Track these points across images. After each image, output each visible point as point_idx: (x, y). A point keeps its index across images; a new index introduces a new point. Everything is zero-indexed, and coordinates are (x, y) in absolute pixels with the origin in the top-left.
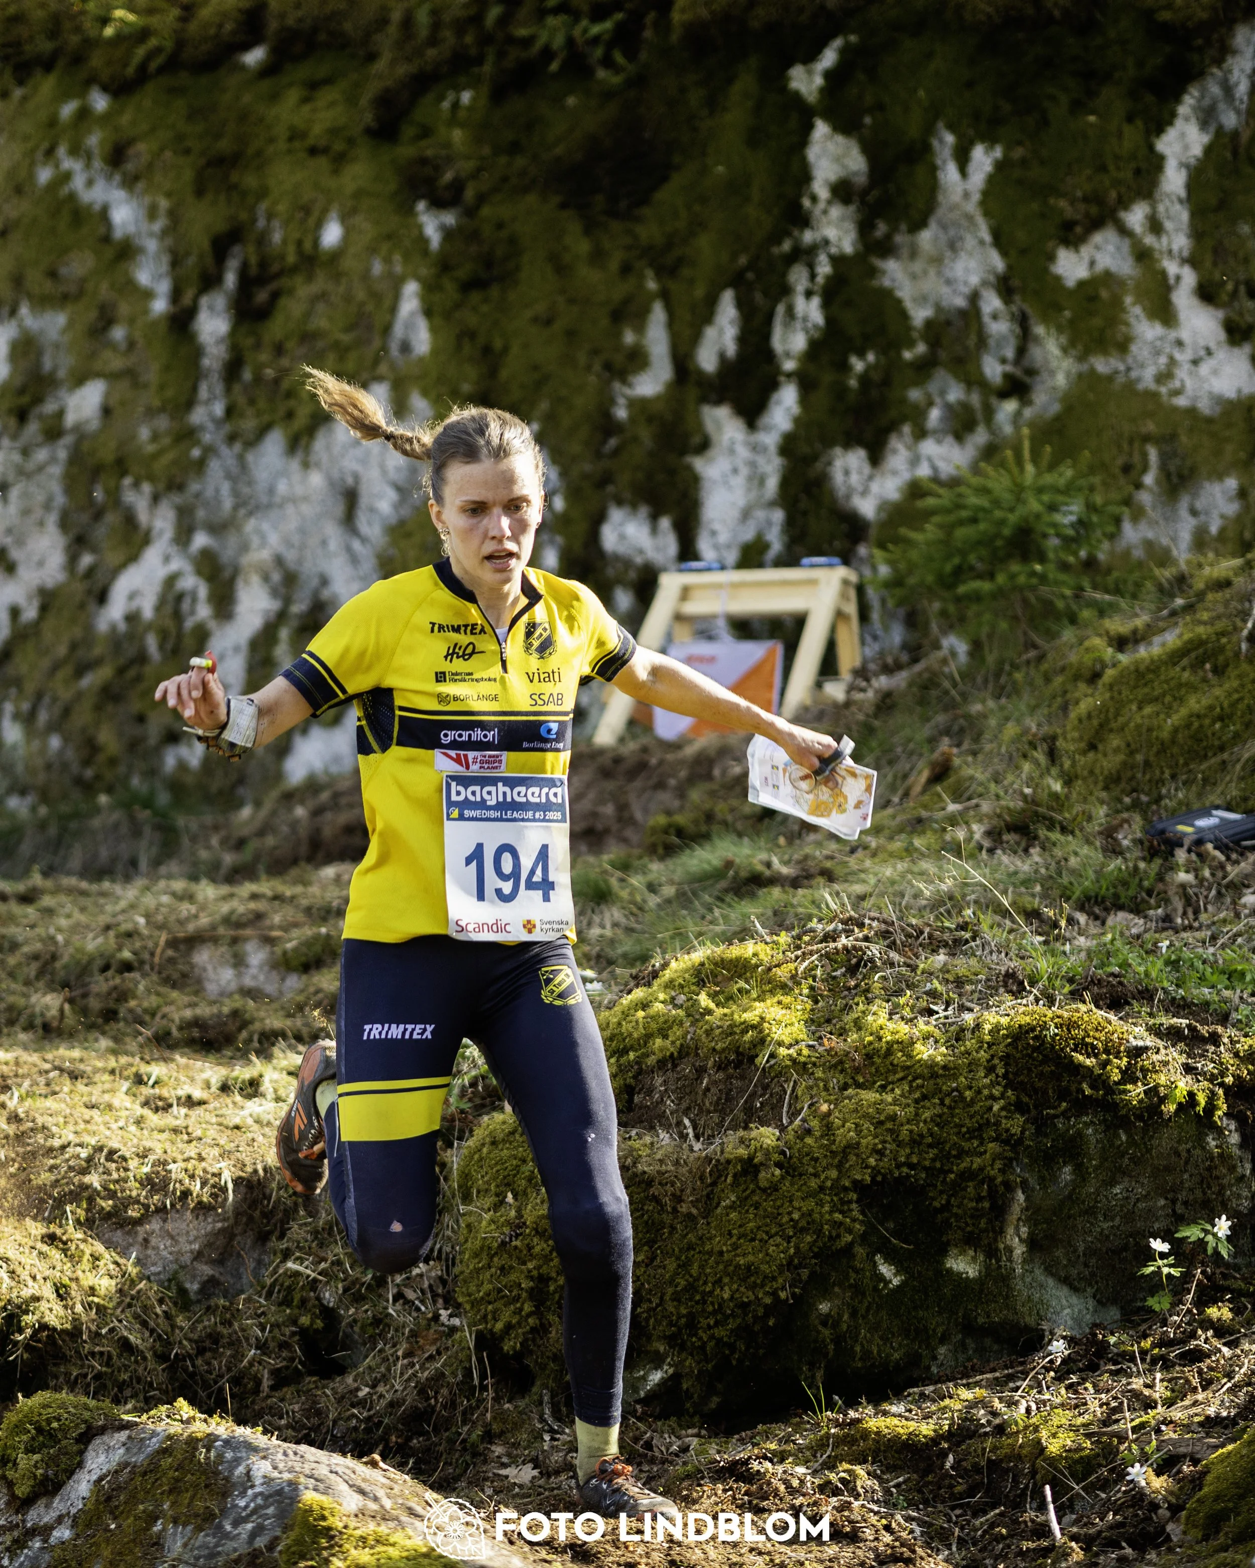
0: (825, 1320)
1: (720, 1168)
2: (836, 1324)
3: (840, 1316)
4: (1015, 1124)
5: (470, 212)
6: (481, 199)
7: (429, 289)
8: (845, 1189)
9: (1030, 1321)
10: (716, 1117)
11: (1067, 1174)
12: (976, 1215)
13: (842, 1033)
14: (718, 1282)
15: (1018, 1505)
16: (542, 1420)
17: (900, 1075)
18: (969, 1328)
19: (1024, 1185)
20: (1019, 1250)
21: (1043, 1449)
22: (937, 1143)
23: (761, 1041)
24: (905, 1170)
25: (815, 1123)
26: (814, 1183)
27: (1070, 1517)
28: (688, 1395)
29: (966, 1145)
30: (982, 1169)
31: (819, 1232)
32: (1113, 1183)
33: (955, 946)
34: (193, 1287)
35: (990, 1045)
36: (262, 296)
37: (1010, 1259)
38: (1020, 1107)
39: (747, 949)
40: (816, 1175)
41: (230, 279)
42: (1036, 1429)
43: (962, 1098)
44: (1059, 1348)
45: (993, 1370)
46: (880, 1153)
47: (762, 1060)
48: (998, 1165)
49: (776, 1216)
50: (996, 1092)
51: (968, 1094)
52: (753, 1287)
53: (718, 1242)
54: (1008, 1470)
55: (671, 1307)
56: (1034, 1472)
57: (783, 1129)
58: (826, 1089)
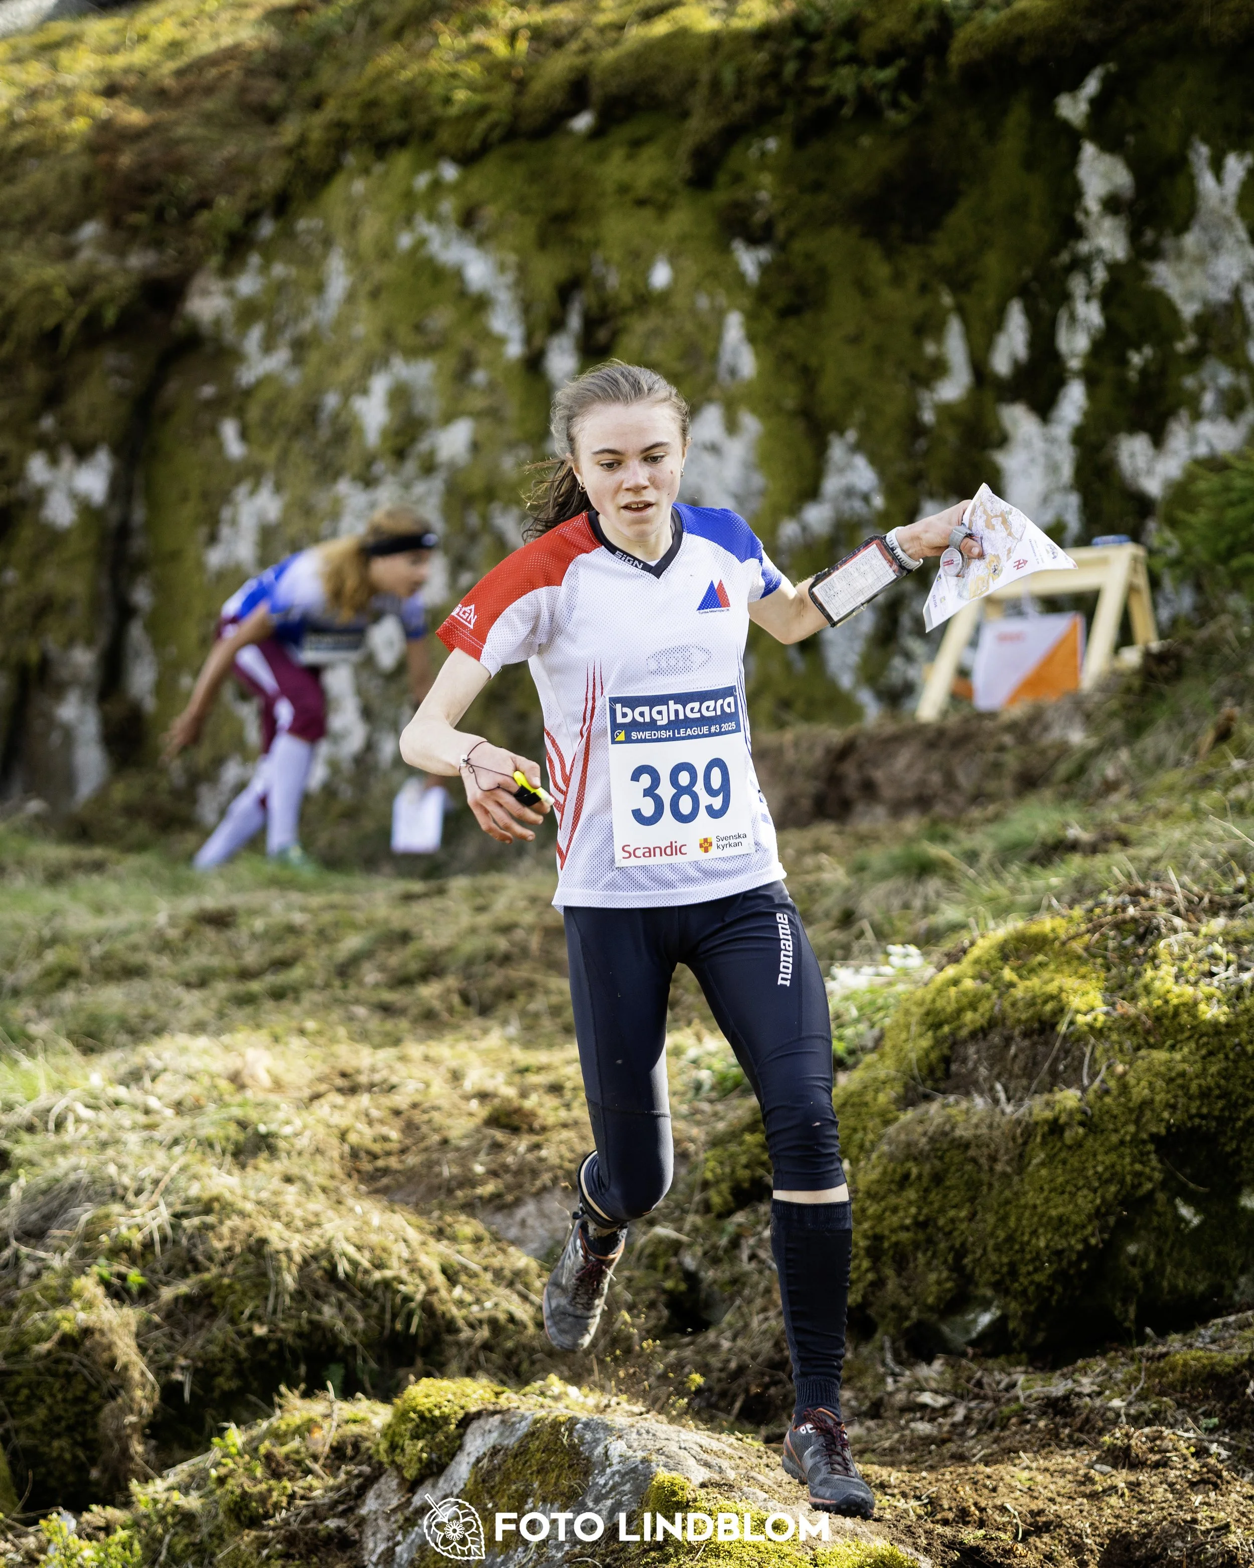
0: (1133, 1261)
1: (1028, 1130)
2: (1143, 1263)
3: (1147, 1254)
5: (781, 247)
6: (792, 234)
7: (751, 317)
8: (1144, 1142)
10: (1023, 1082)
13: (1133, 998)
14: (1034, 1234)
16: (884, 1364)
17: (1187, 1034)
22: (1225, 1095)
23: (1061, 1011)
24: (1197, 1121)
25: (1112, 1084)
26: (1114, 1139)
28: (1015, 1334)
31: (1122, 1182)
33: (1232, 909)
36: (603, 335)
39: (1047, 924)
40: (1116, 1130)
41: (575, 321)
43: (1244, 1052)
46: (1172, 1108)
47: (1063, 1027)
49: (1081, 1172)
52: (1066, 1236)
53: (1032, 1198)
55: (993, 1257)
57: (1084, 1090)
58: (1121, 1050)
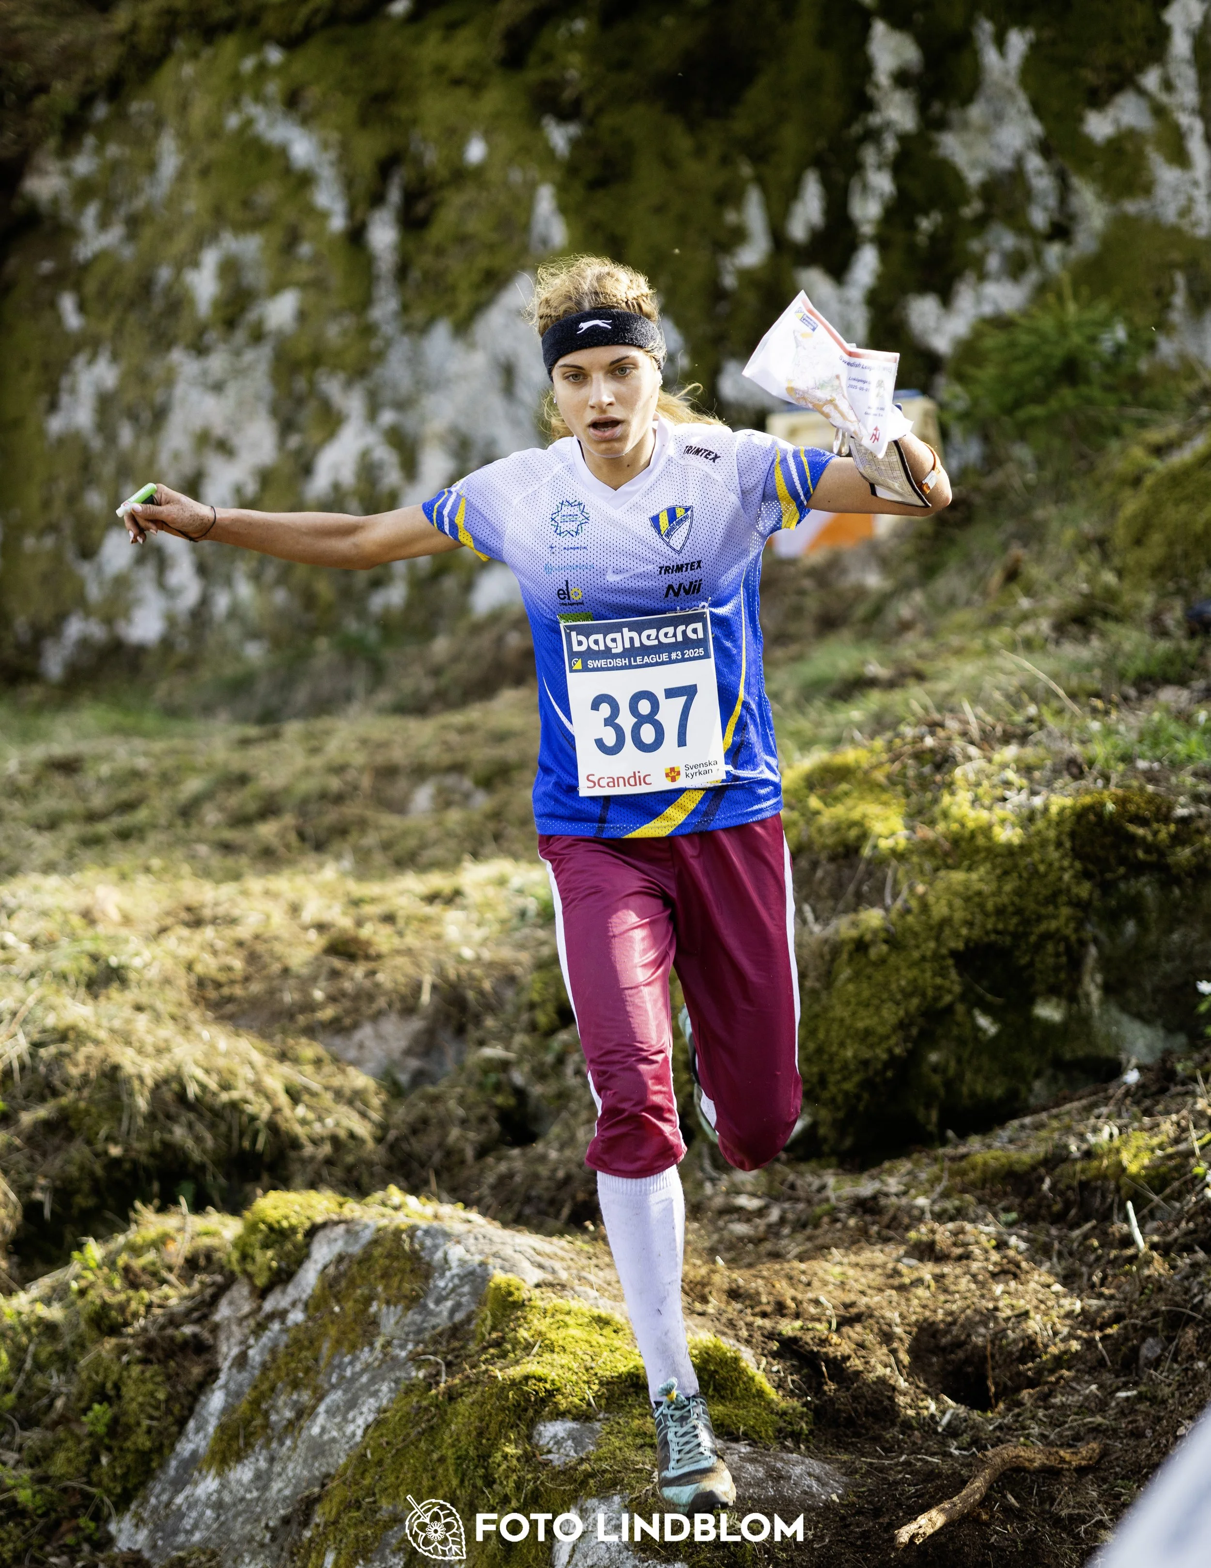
0: (935, 1069)
1: (835, 948)
2: (944, 1071)
3: (947, 1062)
4: (1084, 890)
5: (590, 123)
6: (600, 110)
7: (562, 190)
8: (943, 958)
9: (1109, 1053)
10: (830, 903)
11: (1131, 927)
12: (1057, 969)
13: (932, 823)
14: (842, 1045)
15: (1106, 1217)
16: (702, 1169)
17: (983, 855)
18: (1058, 1064)
19: (1096, 941)
20: (1095, 995)
21: (1124, 1169)
22: (1019, 911)
23: (864, 836)
24: (993, 937)
25: (914, 904)
26: (916, 955)
27: (1151, 1225)
28: (825, 1140)
29: (1043, 911)
30: (1058, 930)
31: (924, 995)
32: (1170, 931)
33: (1023, 738)
34: (403, 1078)
35: (1058, 824)
36: (421, 208)
37: (1088, 1002)
38: (1086, 875)
39: (850, 755)
40: (917, 947)
41: (394, 195)
42: (1118, 1151)
43: (1036, 871)
44: (1132, 1077)
45: (1080, 1098)
46: (970, 924)
47: (866, 852)
48: (1072, 925)
49: (886, 986)
50: (1066, 863)
51: (1042, 868)
52: (872, 1046)
53: (840, 1011)
54: (1096, 1189)
56: (1118, 1189)
57: (887, 909)
58: (921, 871)
